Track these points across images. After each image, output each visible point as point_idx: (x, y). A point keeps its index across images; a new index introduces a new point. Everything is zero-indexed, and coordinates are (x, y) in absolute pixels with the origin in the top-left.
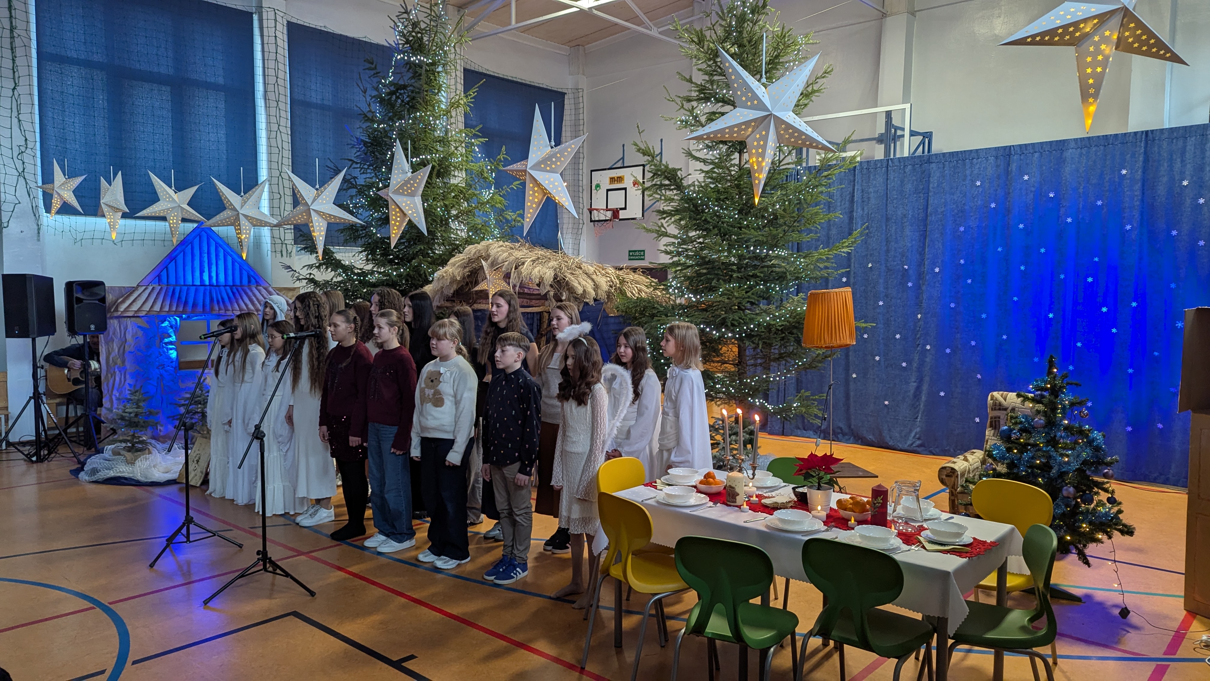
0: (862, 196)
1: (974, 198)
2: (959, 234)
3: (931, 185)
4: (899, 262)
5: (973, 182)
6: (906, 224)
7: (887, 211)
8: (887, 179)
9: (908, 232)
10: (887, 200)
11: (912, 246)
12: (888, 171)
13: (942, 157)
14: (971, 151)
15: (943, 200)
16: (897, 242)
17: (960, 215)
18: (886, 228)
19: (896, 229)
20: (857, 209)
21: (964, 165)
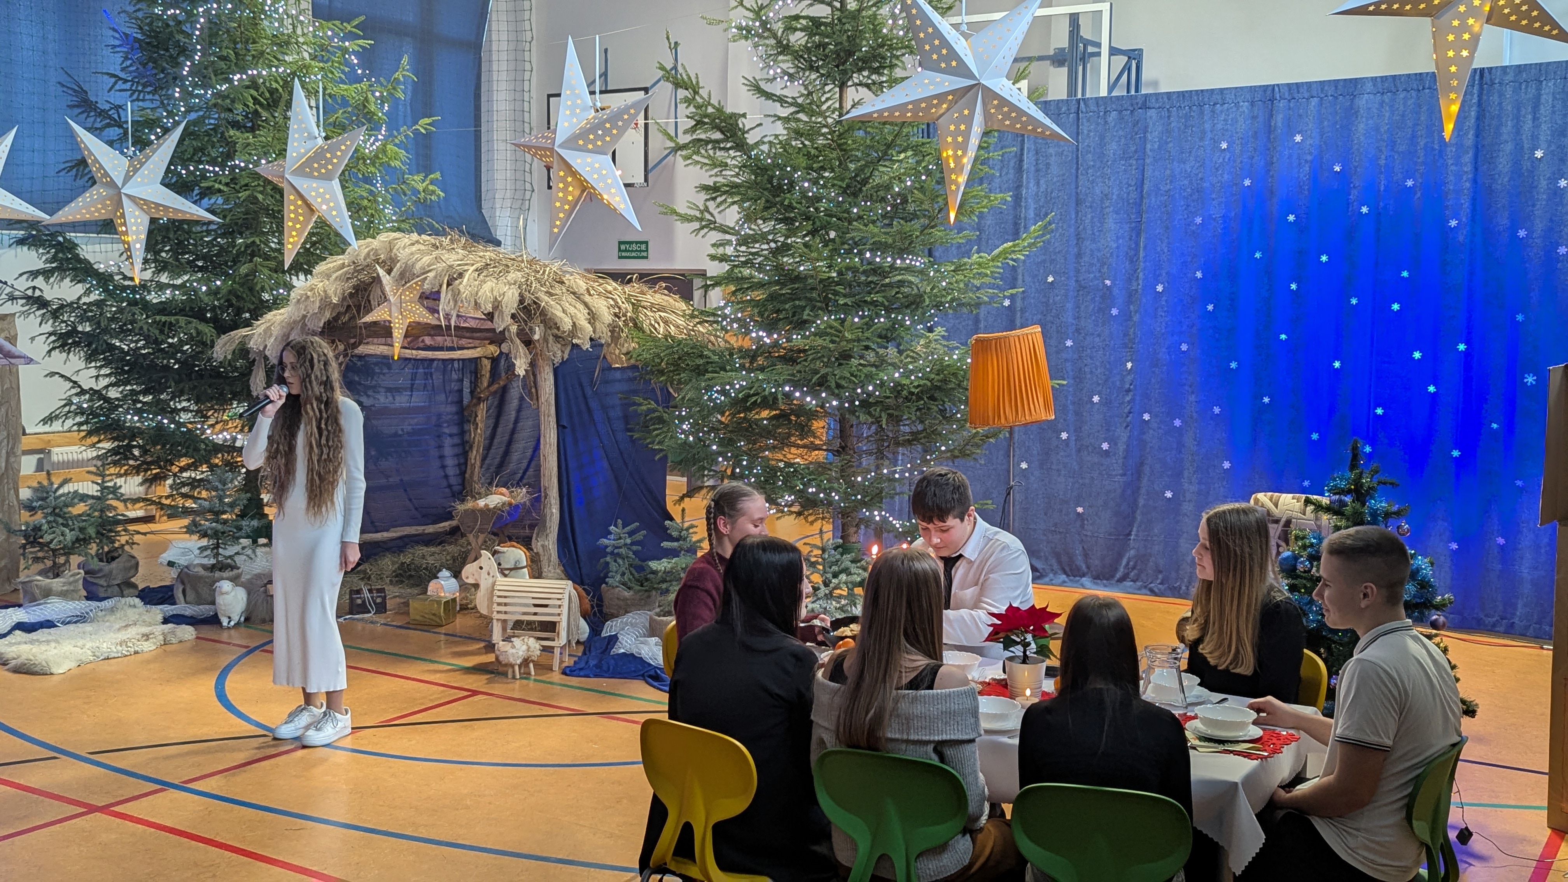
0: (1037, 160)
1: (1217, 169)
2: (1194, 228)
3: (1149, 146)
4: (1098, 275)
5: (1216, 142)
6: (1107, 210)
7: (1077, 188)
8: (1078, 134)
9: (1110, 223)
10: (1077, 169)
11: (1118, 248)
12: (1078, 119)
13: (1165, 99)
14: (1212, 90)
15: (1168, 172)
16: (1093, 240)
17: (1195, 197)
18: (1077, 216)
19: (1093, 217)
20: (1028, 183)
21: (1202, 113)
